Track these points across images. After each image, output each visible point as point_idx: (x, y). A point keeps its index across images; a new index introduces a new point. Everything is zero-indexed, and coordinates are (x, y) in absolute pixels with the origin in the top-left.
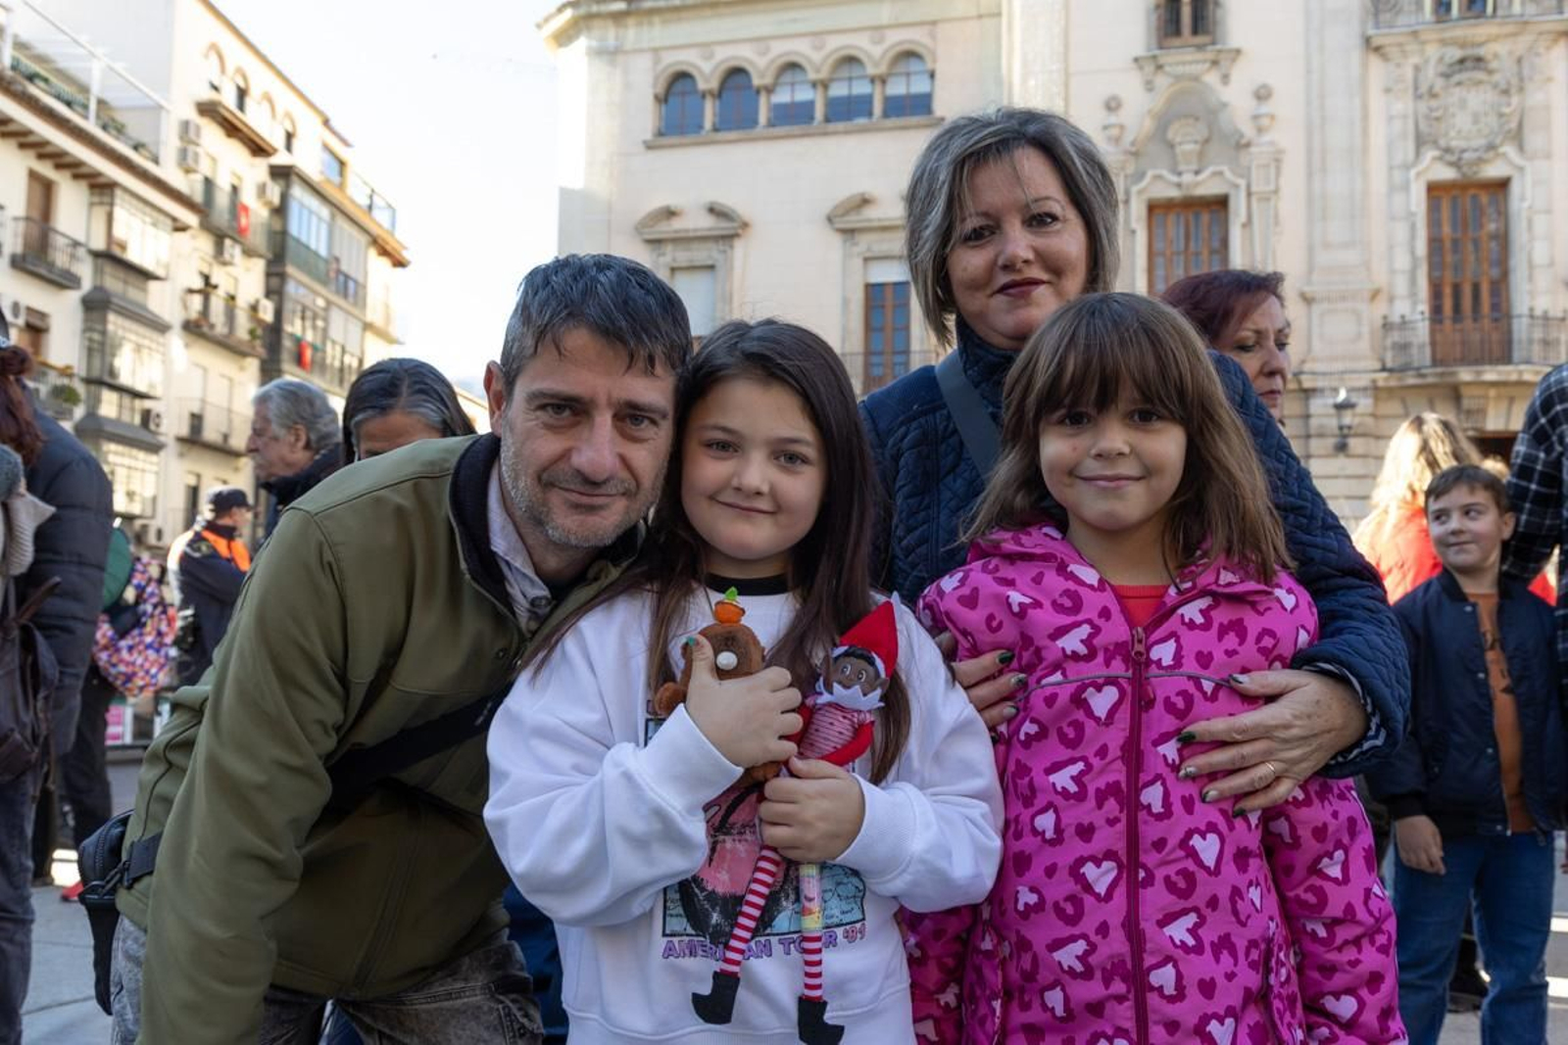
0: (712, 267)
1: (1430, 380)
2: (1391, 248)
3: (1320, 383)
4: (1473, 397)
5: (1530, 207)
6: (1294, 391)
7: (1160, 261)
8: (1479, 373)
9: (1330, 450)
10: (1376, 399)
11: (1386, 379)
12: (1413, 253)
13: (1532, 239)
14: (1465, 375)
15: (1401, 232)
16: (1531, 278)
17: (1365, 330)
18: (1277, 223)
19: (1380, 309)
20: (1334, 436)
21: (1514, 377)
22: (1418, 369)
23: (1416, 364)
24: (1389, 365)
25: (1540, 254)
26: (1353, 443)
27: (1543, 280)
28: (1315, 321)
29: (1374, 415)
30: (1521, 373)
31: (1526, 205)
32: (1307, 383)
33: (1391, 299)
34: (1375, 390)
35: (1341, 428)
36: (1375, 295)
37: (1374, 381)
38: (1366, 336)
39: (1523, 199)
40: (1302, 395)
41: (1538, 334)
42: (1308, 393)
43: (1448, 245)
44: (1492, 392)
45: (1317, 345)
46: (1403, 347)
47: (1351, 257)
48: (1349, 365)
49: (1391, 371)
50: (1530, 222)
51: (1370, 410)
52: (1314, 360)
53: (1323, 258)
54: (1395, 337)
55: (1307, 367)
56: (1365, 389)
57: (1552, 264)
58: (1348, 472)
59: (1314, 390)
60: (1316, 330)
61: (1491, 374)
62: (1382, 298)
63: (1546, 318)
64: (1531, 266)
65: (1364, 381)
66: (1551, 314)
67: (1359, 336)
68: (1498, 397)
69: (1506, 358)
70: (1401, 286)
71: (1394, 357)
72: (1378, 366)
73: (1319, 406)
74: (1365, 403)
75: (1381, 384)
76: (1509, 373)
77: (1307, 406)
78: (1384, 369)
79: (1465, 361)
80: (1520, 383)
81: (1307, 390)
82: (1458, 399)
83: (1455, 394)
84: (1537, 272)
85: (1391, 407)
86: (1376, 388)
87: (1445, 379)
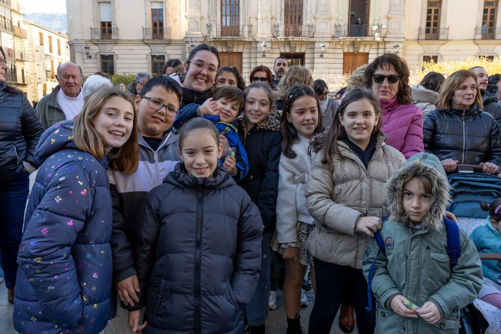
0: (110, 2)
1: (283, 40)
2: (276, 6)
3: (259, 40)
4: (293, 44)
6: (254, 42)
7: (224, 7)
8: (294, 38)
9: (262, 56)
10: (272, 44)
12: (281, 8)
13: (307, 6)
14: (290, 39)
15: (279, 3)
16: (306, 16)
17: (270, 27)
19: (274, 22)
20: (262, 53)
21: (301, 40)
24: (275, 36)
25: (309, 10)
26: (267, 55)
27: (309, 16)
28: (259, 24)
29: (272, 48)
32: (256, 40)
33: (276, 20)
34: (272, 42)
36: (272, 18)
37: (271, 40)
41: (307, 29)
43: (290, 6)
44: (297, 43)
45: (259, 30)
46: (278, 31)
47: (267, 8)
48: (266, 36)
51: (270, 47)
52: (258, 34)
53: (261, 8)
54: (276, 29)
55: (256, 36)
56: (269, 42)
57: (311, 12)
58: (266, 61)
59: (258, 42)
60: (259, 26)
61: (296, 39)
62: (274, 19)
65: (269, 40)
66: (310, 25)
67: (268, 29)
68: (299, 44)
69: (301, 35)
70: (278, 17)
71: (276, 34)
72: (272, 36)
73: (258, 45)
74: (269, 45)
75: (273, 40)
78: (273, 37)
79: (291, 35)
80: (302, 41)
81: (256, 42)
82: (290, 44)
83: (289, 43)
84: (308, 14)
85: (276, 46)
86: (272, 41)
87: (287, 40)
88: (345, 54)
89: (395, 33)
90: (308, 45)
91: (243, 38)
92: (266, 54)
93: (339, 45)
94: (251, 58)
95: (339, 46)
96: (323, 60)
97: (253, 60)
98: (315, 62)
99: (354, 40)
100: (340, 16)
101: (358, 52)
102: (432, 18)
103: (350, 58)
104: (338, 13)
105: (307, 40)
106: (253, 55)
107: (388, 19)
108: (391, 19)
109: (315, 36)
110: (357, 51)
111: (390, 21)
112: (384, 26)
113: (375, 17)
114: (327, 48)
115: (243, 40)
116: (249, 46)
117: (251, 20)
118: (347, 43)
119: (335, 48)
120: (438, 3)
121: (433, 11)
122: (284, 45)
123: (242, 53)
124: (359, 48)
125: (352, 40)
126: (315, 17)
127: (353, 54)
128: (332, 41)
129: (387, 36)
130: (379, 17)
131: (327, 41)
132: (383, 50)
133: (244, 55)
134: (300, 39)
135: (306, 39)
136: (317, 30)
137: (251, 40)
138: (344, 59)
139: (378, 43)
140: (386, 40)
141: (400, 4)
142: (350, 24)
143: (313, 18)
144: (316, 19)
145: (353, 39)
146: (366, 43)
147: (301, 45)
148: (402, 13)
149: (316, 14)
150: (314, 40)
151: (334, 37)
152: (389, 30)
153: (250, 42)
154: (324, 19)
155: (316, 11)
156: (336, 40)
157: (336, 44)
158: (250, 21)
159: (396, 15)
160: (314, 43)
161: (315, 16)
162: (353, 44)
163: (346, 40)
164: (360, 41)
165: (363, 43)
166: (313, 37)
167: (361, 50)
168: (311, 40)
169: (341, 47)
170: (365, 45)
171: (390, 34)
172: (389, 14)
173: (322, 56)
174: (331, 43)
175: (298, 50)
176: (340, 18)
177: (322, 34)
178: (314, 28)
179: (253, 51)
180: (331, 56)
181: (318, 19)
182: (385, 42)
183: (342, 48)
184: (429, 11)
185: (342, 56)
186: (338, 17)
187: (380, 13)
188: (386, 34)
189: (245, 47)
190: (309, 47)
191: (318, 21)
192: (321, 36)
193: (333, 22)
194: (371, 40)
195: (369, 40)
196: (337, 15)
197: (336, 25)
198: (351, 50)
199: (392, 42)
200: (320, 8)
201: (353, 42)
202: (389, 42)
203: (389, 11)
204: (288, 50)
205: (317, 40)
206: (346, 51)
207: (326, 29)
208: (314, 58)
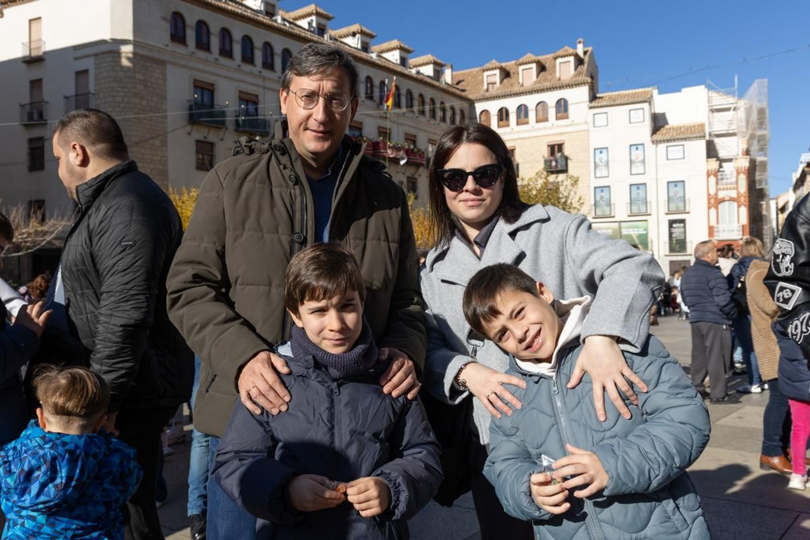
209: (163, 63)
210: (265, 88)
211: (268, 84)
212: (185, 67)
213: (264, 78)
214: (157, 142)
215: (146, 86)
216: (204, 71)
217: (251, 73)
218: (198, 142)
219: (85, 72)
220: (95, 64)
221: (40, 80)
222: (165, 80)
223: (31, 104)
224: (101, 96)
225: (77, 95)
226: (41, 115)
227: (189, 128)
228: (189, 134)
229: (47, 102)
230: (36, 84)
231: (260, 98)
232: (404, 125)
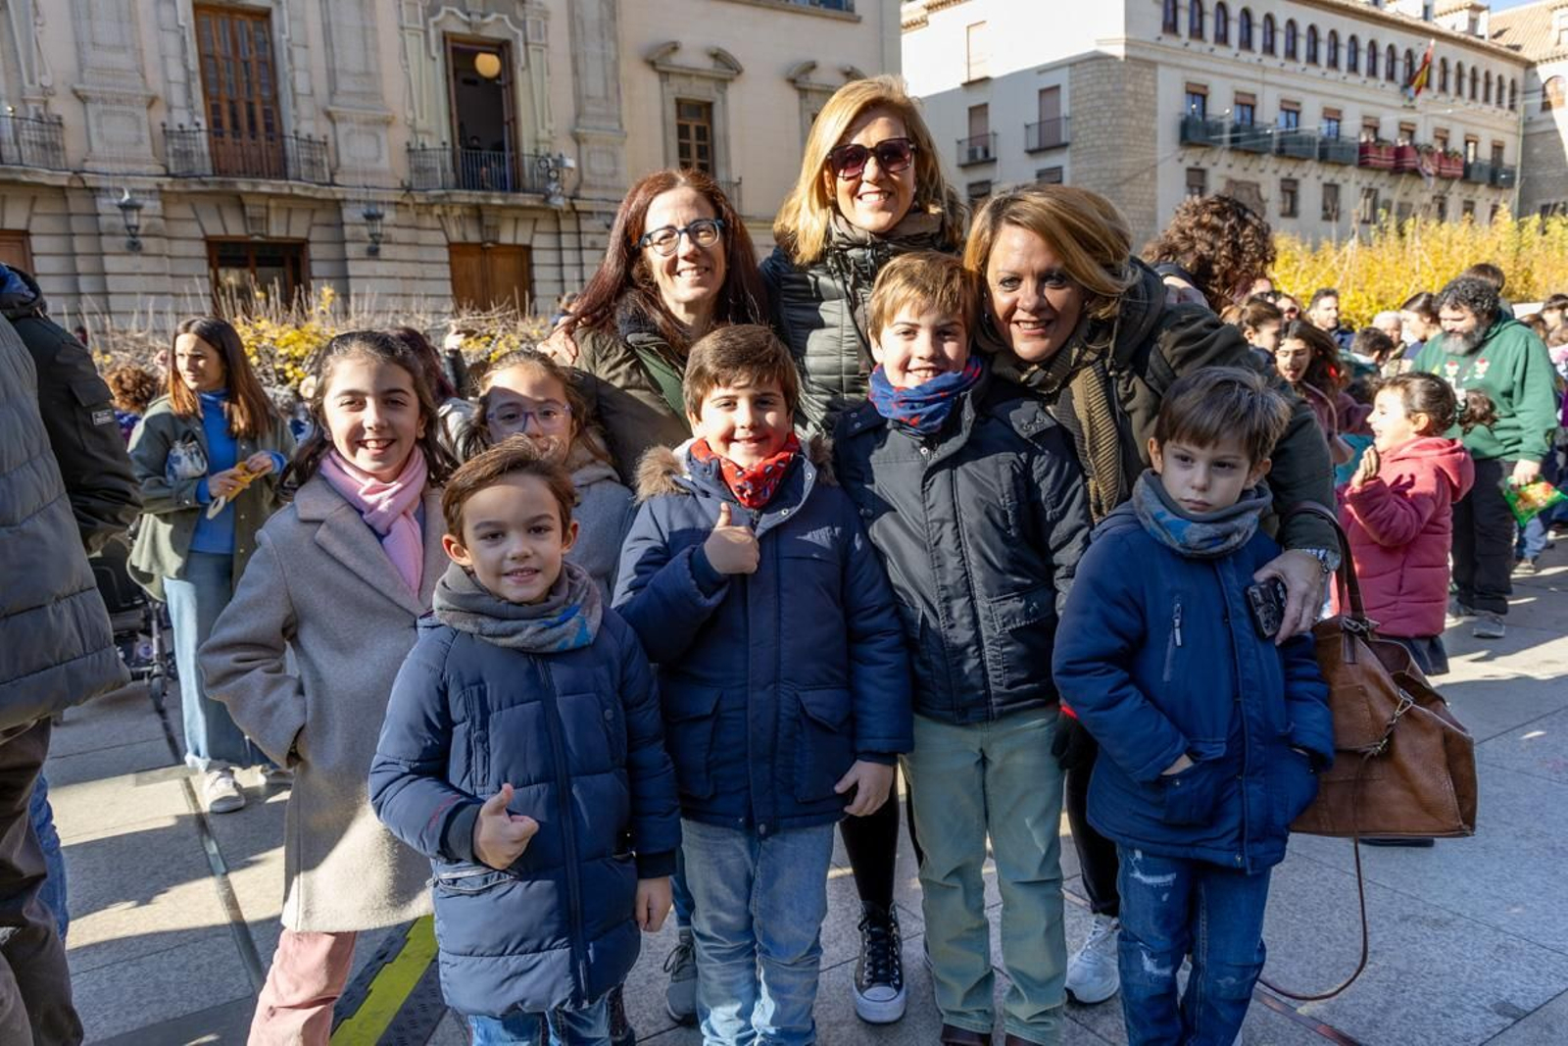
1: (211, 188)
2: (163, 58)
3: (103, 184)
4: (254, 206)
5: (289, 40)
6: (78, 189)
8: (254, 185)
9: (124, 249)
10: (164, 203)
11: (171, 184)
12: (186, 67)
13: (293, 70)
14: (243, 185)
15: (172, 44)
16: (295, 105)
17: (146, 134)
18: (37, 14)
19: (159, 115)
20: (125, 235)
21: (286, 191)
22: (199, 177)
23: (198, 173)
24: (172, 171)
25: (301, 85)
26: (145, 244)
27: (305, 107)
28: (92, 122)
29: (164, 217)
30: (291, 187)
31: (285, 37)
32: (90, 184)
33: (170, 108)
34: (160, 193)
35: (129, 227)
36: (152, 102)
37: (159, 185)
38: (147, 141)
39: (282, 31)
40: (87, 193)
41: (304, 155)
42: (94, 192)
43: (221, 61)
44: (272, 203)
45: (96, 145)
46: (185, 155)
47: (123, 60)
48: (136, 168)
49: (174, 176)
50: (290, 52)
51: (159, 212)
52: (94, 160)
53: (93, 57)
54: (176, 144)
55: (88, 166)
56: (151, 192)
57: (312, 94)
58: (144, 270)
59: (98, 189)
60: (94, 130)
61: (265, 187)
62: (159, 106)
63: (309, 140)
64: (295, 94)
65: (149, 184)
66: (314, 138)
67: (139, 141)
68: (278, 208)
69: (282, 174)
70: (177, 96)
71: (176, 163)
72: (162, 170)
73: (105, 204)
74: (152, 206)
75: (166, 188)
76: (280, 186)
77: (95, 205)
78: (168, 175)
79: (244, 173)
80: (292, 196)
81: (91, 189)
82: (242, 207)
83: (239, 202)
84: (300, 99)
85: (181, 211)
86: (162, 192)
87: (227, 188)
88: (452, 246)
89: (606, 188)
90: (313, 211)
91: (25, 172)
92: (144, 241)
93: (428, 218)
94: (73, 254)
95: (428, 222)
96: (381, 268)
97: (82, 265)
98: (351, 272)
99: (481, 201)
100: (422, 117)
101: (495, 242)
102: (694, 152)
103: (473, 262)
104: (412, 107)
105: (309, 194)
106: (80, 244)
107: (577, 139)
108: (585, 141)
109: (338, 180)
110: (491, 237)
111: (584, 147)
112: (571, 163)
113: (537, 132)
114: (388, 226)
115: (24, 178)
116: (57, 207)
117: (52, 100)
118: (457, 211)
119: (417, 228)
120: (704, 110)
121: (693, 132)
122: (219, 208)
123: (25, 234)
124: (496, 229)
125: (474, 200)
126: (329, 115)
127: (480, 248)
128: (406, 200)
129: (583, 193)
130: (550, 132)
131: (386, 199)
132: (574, 238)
133: (38, 244)
134: (282, 186)
135: (306, 189)
136: (344, 160)
137: (64, 182)
138: (451, 263)
139: (556, 216)
140: (580, 205)
141: (606, 98)
142: (458, 147)
143: (322, 117)
144: (333, 122)
145: (476, 197)
146: (516, 213)
147: (290, 210)
148: (616, 125)
149: (331, 103)
150: (339, 196)
151: (409, 189)
152: (586, 177)
153: (61, 191)
154: (366, 123)
155: (332, 93)
156: (420, 199)
157: (418, 214)
158: (46, 103)
159: (597, 129)
160: (337, 205)
161: (331, 108)
162: (477, 213)
163: (455, 199)
164: (500, 207)
165: (509, 213)
166: (332, 184)
167: (506, 238)
168: (323, 193)
169: (437, 225)
170: (516, 220)
171: (590, 187)
172: (577, 125)
173: (373, 253)
174: (400, 208)
175: (276, 230)
176: (421, 124)
177: (365, 174)
178: (332, 153)
179: (77, 225)
180: (404, 253)
181: (343, 119)
182: (578, 212)
183: (443, 229)
184: (683, 131)
185: (444, 255)
186: (414, 120)
187: (550, 120)
188: (577, 188)
189: (38, 209)
190: (319, 217)
191: (342, 128)
192: (360, 181)
193: (399, 136)
194: (535, 203)
195: (529, 203)
196: (410, 115)
197: (413, 146)
198: (473, 237)
199: (599, 213)
200: (345, 84)
201: (478, 208)
202: (590, 213)
203: (578, 116)
204: (235, 229)
205: (349, 197)
206: (456, 235)
207: (377, 159)
208: (346, 259)
209: (1152, 65)
210: (1265, 83)
211: (1269, 77)
212: (1177, 66)
213: (1265, 69)
214: (1147, 176)
215: (1136, 100)
216: (1197, 70)
217: (1249, 63)
218: (1190, 170)
219: (1057, 88)
220: (1071, 77)
221: (985, 106)
222: (1155, 88)
223: (971, 139)
224: (1080, 119)
225: (1040, 123)
226: (986, 152)
227: (1180, 154)
228: (1180, 160)
229: (995, 135)
230: (978, 112)
231: (1259, 99)
232: (1433, 115)
